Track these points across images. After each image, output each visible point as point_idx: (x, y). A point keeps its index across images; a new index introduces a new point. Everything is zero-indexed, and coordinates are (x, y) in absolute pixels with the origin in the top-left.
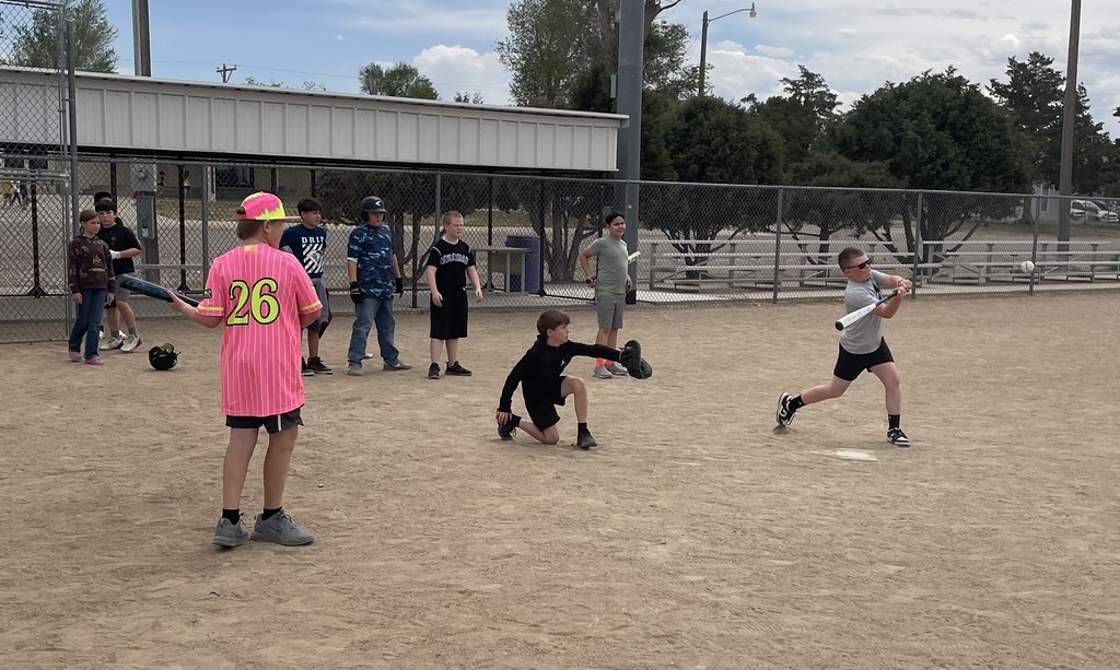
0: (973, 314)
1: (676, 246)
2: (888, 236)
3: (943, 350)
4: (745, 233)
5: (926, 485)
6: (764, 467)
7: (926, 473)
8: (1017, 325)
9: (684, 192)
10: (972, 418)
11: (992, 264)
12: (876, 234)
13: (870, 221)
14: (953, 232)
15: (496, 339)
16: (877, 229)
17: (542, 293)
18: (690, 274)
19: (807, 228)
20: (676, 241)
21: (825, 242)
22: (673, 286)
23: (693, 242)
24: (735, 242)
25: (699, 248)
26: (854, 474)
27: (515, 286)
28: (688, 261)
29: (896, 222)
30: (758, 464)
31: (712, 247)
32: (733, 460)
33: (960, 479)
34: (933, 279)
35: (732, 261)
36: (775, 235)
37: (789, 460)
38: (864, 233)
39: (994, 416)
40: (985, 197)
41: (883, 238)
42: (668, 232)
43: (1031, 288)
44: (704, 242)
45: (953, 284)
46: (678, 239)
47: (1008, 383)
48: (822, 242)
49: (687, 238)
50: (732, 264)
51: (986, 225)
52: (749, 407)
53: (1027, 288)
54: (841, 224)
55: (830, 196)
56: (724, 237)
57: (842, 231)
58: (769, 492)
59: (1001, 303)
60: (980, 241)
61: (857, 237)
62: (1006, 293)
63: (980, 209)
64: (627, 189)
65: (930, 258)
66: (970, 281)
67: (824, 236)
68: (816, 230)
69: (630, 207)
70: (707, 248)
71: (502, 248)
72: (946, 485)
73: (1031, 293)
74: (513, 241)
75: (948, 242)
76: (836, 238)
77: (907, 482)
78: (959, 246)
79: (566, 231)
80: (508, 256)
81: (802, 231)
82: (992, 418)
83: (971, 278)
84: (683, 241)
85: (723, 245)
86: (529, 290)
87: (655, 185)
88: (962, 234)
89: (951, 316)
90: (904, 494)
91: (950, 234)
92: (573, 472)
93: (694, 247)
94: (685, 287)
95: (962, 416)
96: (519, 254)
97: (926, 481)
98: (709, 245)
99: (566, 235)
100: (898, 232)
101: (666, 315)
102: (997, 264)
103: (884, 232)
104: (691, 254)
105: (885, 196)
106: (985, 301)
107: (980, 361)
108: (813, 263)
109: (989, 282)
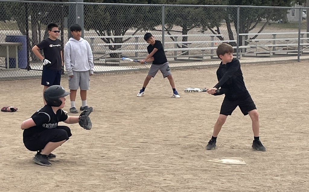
0: (271, 73)
1: (103, 39)
2: (218, 31)
3: (261, 94)
4: (141, 31)
5: (279, 178)
6: (181, 172)
7: (276, 170)
8: (296, 79)
9: (107, 8)
10: (289, 135)
11: (276, 45)
12: (212, 31)
13: (209, 23)
14: (253, 28)
15: (5, 97)
16: (213, 27)
17: (29, 68)
18: (112, 55)
19: (176, 28)
20: (103, 37)
21: (185, 35)
22: (104, 63)
23: (113, 37)
24: (137, 36)
25: (116, 40)
26: (235, 173)
27: (12, 64)
28: (111, 48)
29: (222, 23)
30: (178, 170)
31: (123, 40)
32: (163, 168)
33: (296, 173)
34: (246, 54)
35: (137, 47)
36: (161, 32)
37: (195, 167)
38: (206, 30)
39: (302, 133)
40: (269, 9)
41: (216, 32)
42: (98, 31)
43: (298, 58)
44: (118, 37)
45: (257, 57)
46: (104, 35)
47: (303, 113)
48: (184, 35)
49: (109, 34)
50: (137, 48)
51: (270, 24)
52: (163, 133)
53: (296, 58)
54: (193, 25)
55: (187, 10)
56: (129, 34)
57: (195, 30)
58: (189, 188)
59: (284, 67)
60: (268, 32)
61: (203, 32)
62: (285, 61)
63: (266, 16)
64: (77, 7)
65: (243, 43)
66: (265, 55)
67: (185, 32)
68: (180, 29)
69: (79, 17)
70: (121, 41)
71: (4, 43)
72: (289, 177)
73: (298, 60)
74: (10, 38)
75: (251, 34)
76: (192, 33)
77: (267, 177)
78: (256, 36)
79: (40, 32)
80: (8, 48)
81: (173, 29)
82: (302, 134)
83: (266, 53)
84: (107, 36)
85: (129, 38)
86: (21, 67)
87: (91, 5)
88: (257, 29)
89: (260, 75)
90: (268, 185)
91: (251, 29)
92: (66, 182)
93: (113, 39)
94: (112, 63)
95: (284, 133)
96: (14, 46)
97: (277, 176)
98: (121, 38)
99: (40, 35)
100: (223, 29)
101: (103, 79)
102: (279, 45)
103: (217, 29)
104: (112, 44)
105: (217, 9)
106: (275, 66)
107: (284, 100)
108: (179, 47)
109: (275, 55)
